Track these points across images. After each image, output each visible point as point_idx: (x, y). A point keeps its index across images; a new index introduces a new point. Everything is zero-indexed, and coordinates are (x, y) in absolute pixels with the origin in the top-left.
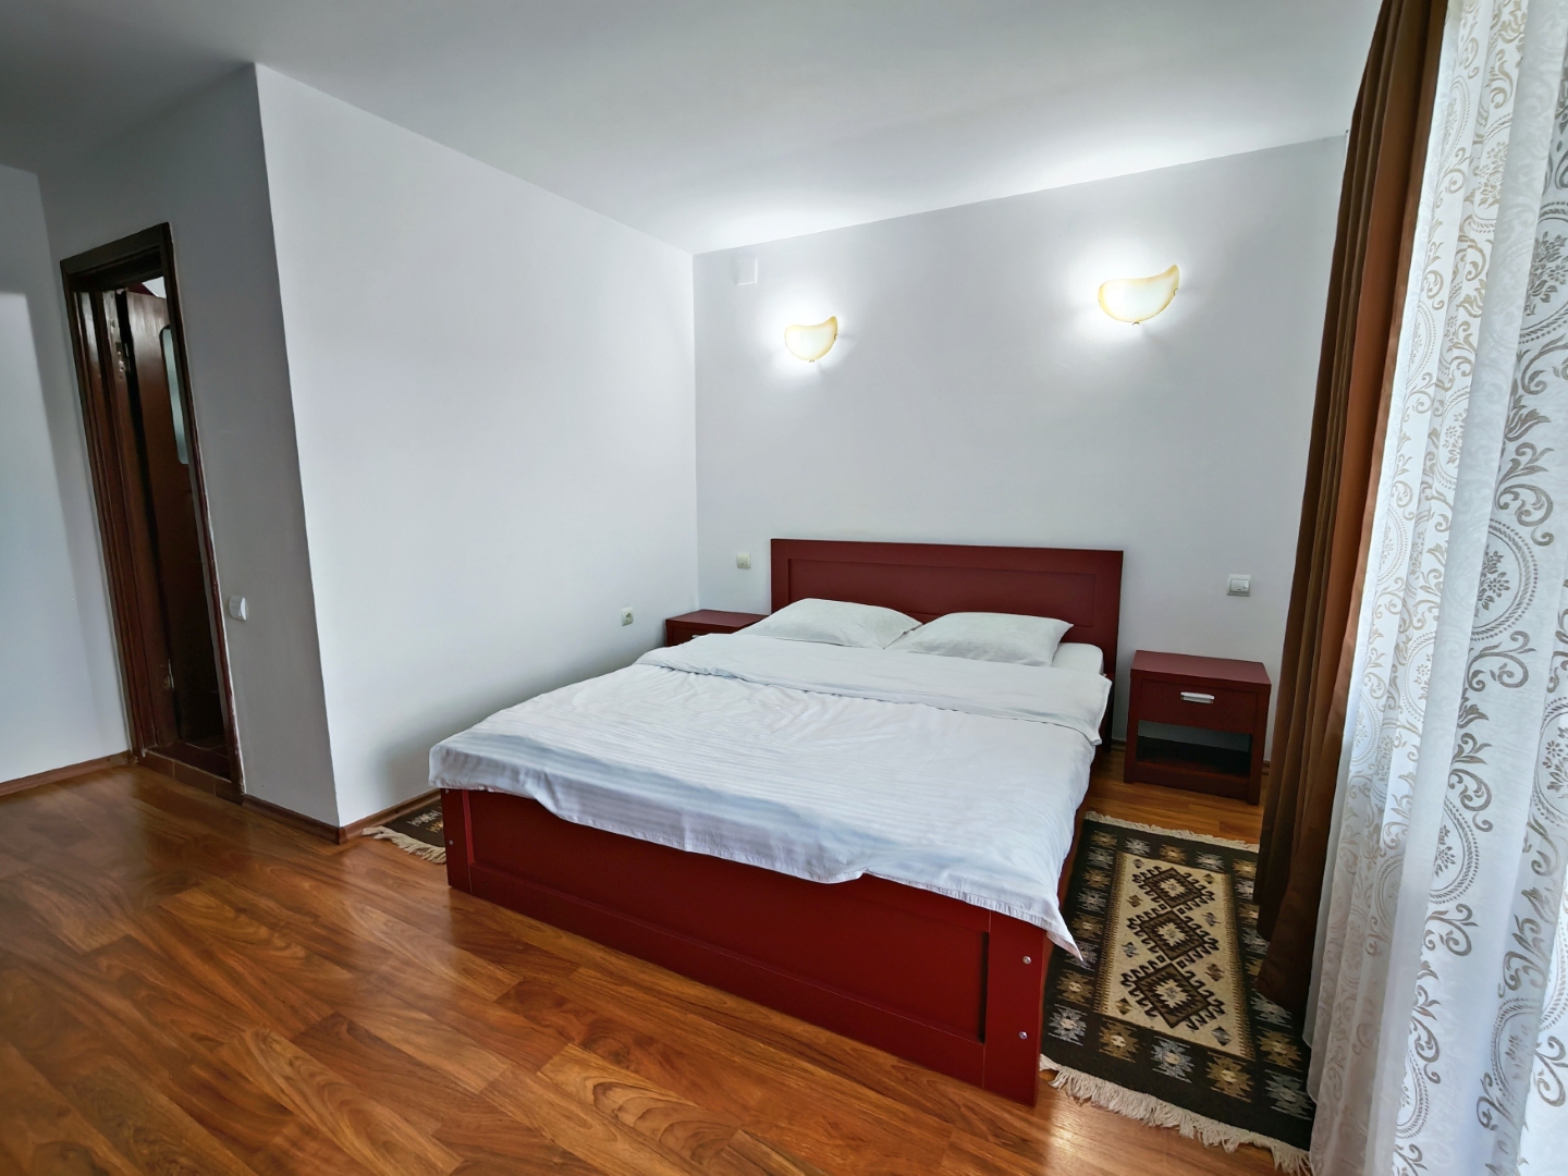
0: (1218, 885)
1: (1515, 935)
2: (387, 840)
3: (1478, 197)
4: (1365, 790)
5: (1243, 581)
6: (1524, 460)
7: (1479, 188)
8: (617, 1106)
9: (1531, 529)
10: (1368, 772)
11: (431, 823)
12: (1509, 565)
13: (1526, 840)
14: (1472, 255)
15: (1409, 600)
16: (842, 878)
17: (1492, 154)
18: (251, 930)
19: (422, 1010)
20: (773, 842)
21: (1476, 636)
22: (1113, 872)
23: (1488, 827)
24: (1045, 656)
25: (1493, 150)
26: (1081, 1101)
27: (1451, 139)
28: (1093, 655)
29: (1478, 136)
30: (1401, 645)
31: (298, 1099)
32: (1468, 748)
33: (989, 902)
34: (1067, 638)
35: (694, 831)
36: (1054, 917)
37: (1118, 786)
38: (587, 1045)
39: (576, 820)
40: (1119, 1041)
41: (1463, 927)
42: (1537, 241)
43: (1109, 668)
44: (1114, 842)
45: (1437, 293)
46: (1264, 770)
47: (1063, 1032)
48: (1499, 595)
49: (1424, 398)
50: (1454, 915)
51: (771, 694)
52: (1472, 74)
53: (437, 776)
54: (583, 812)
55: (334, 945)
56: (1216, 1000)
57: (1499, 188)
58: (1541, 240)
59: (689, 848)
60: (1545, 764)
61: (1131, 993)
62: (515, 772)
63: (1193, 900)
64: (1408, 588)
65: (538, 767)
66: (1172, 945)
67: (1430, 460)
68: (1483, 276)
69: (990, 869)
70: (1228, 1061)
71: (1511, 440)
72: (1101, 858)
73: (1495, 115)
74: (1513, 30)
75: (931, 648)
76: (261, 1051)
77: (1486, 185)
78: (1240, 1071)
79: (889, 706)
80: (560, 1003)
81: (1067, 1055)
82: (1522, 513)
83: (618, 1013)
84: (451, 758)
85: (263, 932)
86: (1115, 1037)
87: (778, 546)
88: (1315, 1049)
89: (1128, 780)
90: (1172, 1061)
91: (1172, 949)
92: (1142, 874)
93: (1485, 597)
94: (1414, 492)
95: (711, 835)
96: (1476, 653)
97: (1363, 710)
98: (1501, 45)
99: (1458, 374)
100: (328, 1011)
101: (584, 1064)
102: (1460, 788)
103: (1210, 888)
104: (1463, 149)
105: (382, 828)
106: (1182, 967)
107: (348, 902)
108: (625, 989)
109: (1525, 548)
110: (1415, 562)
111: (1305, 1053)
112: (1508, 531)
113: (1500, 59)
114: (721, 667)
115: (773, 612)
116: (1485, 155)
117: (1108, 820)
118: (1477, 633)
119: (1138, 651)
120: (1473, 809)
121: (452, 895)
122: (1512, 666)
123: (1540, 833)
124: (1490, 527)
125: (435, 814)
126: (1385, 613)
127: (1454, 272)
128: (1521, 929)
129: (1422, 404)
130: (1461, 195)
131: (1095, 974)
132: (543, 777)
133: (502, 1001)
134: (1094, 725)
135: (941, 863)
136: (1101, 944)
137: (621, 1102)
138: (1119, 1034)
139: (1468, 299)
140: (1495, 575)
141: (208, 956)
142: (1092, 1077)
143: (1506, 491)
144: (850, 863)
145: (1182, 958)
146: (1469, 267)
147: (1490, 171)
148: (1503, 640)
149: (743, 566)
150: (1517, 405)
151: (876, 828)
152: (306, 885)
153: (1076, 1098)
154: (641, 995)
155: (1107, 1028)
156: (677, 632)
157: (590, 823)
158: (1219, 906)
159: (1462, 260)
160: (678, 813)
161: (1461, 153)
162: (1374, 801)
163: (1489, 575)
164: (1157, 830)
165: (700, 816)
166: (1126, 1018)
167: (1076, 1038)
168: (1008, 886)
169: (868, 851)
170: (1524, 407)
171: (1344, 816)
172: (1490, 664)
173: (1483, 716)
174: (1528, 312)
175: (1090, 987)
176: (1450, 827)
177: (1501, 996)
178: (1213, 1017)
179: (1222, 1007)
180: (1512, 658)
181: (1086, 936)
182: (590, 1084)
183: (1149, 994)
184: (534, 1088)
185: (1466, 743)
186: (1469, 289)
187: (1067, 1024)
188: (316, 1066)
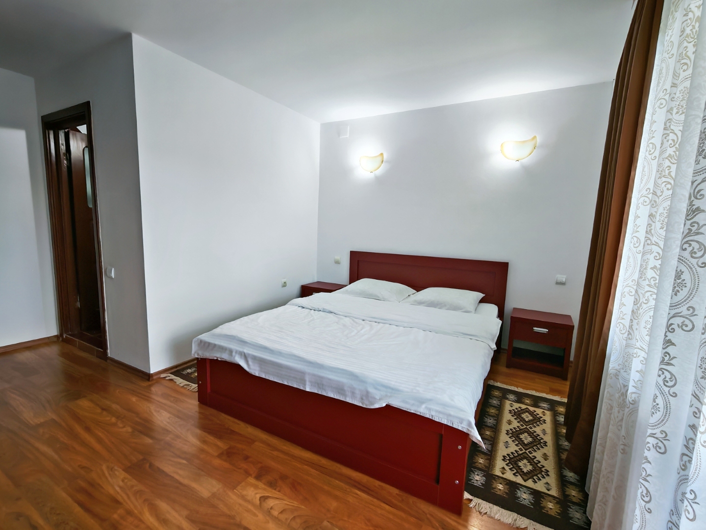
0: (548, 417)
1: (685, 445)
2: (171, 380)
3: (675, 111)
4: (616, 375)
5: (562, 278)
6: (694, 229)
7: (675, 107)
8: (270, 507)
9: (696, 260)
10: (618, 368)
11: (191, 373)
12: (686, 276)
13: (691, 402)
14: (672, 136)
15: (638, 290)
16: (377, 406)
17: (682, 92)
18: (108, 418)
19: (183, 459)
20: (346, 388)
21: (671, 308)
22: (500, 408)
23: (675, 395)
24: (472, 308)
25: (682, 90)
26: (482, 514)
27: (661, 85)
28: (493, 309)
29: (673, 84)
30: (635, 310)
31: (125, 498)
32: (667, 359)
33: (443, 420)
34: (482, 301)
35: (310, 382)
36: (473, 428)
37: (503, 369)
38: (258, 477)
39: (257, 375)
40: (500, 487)
41: (663, 441)
42: (701, 131)
43: (501, 315)
44: (501, 395)
45: (653, 153)
46: (570, 364)
47: (475, 482)
48: (682, 290)
49: (646, 199)
50: (659, 435)
51: (347, 320)
52: (670, 57)
53: (195, 352)
54: (260, 371)
55: (145, 427)
56: (545, 470)
57: (684, 107)
58: (703, 131)
59: (308, 389)
60: (699, 367)
61: (507, 465)
62: (231, 352)
63: (536, 423)
64: (638, 284)
65: (241, 350)
66: (526, 443)
67: (650, 227)
68: (677, 146)
69: (444, 405)
70: (551, 498)
71: (687, 220)
72: (494, 402)
73: (683, 75)
74: (691, 38)
75: (420, 303)
76: (110, 474)
77: (679, 105)
78: (556, 503)
79: (401, 328)
80: (246, 458)
81: (476, 492)
82: (692, 253)
83: (272, 464)
84: (202, 344)
85: (114, 420)
86: (499, 485)
87: (354, 255)
88: (591, 495)
89: (508, 366)
90: (525, 497)
91: (526, 445)
92: (513, 410)
93: (675, 290)
94: (641, 241)
95: (318, 384)
96: (671, 315)
97: (616, 339)
98: (686, 44)
99: (665, 189)
100: (141, 457)
101: (256, 487)
102: (663, 377)
103: (544, 418)
104: (666, 90)
105: (169, 375)
106: (530, 454)
107: (152, 407)
108: (275, 453)
109: (694, 269)
110: (642, 273)
111: (586, 496)
112: (686, 261)
113: (685, 50)
114: (325, 308)
115: (350, 284)
116: (678, 92)
117: (499, 384)
118: (672, 306)
119: (514, 308)
120: (669, 387)
121: (200, 407)
122: (687, 322)
123: (697, 399)
124: (679, 258)
125: (193, 369)
126: (627, 295)
127: (661, 144)
128: (688, 443)
129: (646, 202)
130: (665, 109)
131: (490, 455)
132: (243, 354)
133: (220, 456)
134: (493, 340)
135: (422, 401)
136: (493, 442)
137: (272, 505)
138: (501, 484)
139: (670, 156)
140: (680, 281)
141: (88, 429)
142: (488, 503)
143: (686, 242)
144: (380, 399)
145: (530, 450)
146: (670, 142)
147: (681, 99)
148: (683, 310)
149: (337, 262)
150: (691, 204)
151: (393, 384)
152: (134, 399)
153: (480, 513)
154: (282, 456)
155: (495, 480)
156: (306, 291)
157: (263, 376)
158: (548, 426)
159: (665, 138)
160: (303, 373)
161: (665, 91)
162: (621, 381)
163: (677, 281)
164: (520, 390)
165: (314, 375)
166: (504, 476)
167: (481, 484)
168: (452, 413)
169: (389, 394)
170: (694, 205)
171: (606, 387)
172: (678, 321)
173: (673, 344)
174: (697, 163)
175: (488, 461)
176: (658, 394)
177: (679, 473)
178: (544, 477)
179: (548, 473)
180: (687, 318)
181: (486, 437)
182: (258, 496)
183: (515, 466)
184: (233, 497)
185: (666, 356)
186: (670, 151)
187: (477, 478)
188: (134, 482)
